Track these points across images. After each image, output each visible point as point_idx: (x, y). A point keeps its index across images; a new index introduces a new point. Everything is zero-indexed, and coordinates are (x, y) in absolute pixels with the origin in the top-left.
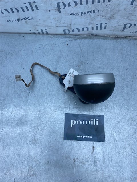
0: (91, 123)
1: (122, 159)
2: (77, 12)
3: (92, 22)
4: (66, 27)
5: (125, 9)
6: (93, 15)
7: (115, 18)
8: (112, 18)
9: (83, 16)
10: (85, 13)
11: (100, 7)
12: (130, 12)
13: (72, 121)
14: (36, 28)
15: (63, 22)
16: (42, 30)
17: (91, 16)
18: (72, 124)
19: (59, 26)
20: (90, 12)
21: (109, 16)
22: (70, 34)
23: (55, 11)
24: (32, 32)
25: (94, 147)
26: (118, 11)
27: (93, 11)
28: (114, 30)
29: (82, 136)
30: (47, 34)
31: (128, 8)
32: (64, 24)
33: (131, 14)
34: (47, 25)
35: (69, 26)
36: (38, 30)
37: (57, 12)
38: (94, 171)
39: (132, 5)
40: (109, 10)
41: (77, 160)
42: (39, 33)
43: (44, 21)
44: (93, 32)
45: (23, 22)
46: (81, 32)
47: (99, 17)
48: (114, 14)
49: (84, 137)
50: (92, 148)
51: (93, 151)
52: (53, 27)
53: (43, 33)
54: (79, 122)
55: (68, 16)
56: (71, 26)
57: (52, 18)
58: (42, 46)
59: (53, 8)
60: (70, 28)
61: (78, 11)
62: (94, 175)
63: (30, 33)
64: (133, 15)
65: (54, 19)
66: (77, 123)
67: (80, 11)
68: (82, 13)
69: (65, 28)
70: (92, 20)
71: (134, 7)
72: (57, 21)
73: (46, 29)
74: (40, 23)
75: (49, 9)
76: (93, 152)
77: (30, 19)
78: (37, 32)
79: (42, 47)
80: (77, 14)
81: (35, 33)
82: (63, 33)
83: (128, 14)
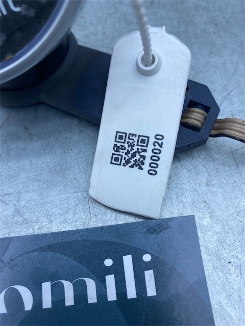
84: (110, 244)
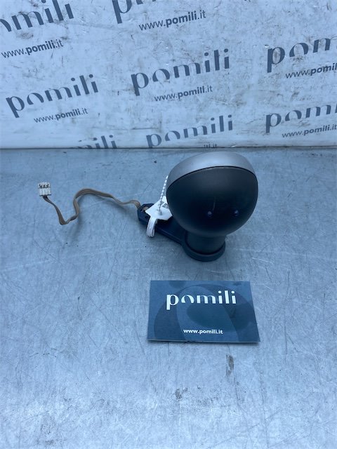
0: (217, 301)
1: (316, 387)
2: (170, 94)
3: (201, 114)
4: (151, 128)
5: (260, 82)
6: (201, 97)
7: (246, 103)
8: (239, 103)
9: (183, 101)
10: (186, 94)
11: (212, 80)
12: (272, 88)
13: (169, 297)
14: (92, 135)
15: (145, 117)
16: (103, 138)
17: (198, 100)
18: (169, 303)
19: (138, 126)
20: (195, 91)
21: (232, 98)
22: (160, 146)
23: (128, 92)
24: (84, 143)
25: (231, 359)
26: (247, 87)
27: (201, 90)
28: (248, 131)
29: (195, 331)
30: (115, 147)
31: (265, 79)
32: (148, 122)
33: (273, 92)
34: (114, 126)
35: (158, 125)
36: (95, 139)
37: (133, 95)
38: (239, 425)
39: (271, 74)
40: (230, 84)
41: (184, 395)
42: (98, 147)
43: (108, 117)
44: (206, 138)
45: (68, 120)
46: (183, 142)
47: (214, 102)
48: (241, 95)
49: (201, 332)
50: (225, 360)
51: (229, 369)
52: (126, 130)
53: (106, 148)
54: (187, 299)
55: (155, 103)
56: (161, 127)
57: (123, 107)
58: (104, 165)
59: (125, 87)
60: (160, 131)
61: (172, 90)
62: (239, 436)
63: (80, 148)
64: (278, 95)
65: (128, 110)
66: (183, 301)
67: (177, 90)
68: (180, 95)
69: (150, 132)
70: (201, 110)
71: (275, 77)
72: (133, 116)
73: (111, 136)
74: (100, 122)
75: (117, 89)
76: (230, 372)
77: (81, 112)
78: (93, 144)
79: (103, 167)
80: (172, 96)
81: (90, 148)
82: (146, 144)
83: (267, 92)
84: (220, 287)
